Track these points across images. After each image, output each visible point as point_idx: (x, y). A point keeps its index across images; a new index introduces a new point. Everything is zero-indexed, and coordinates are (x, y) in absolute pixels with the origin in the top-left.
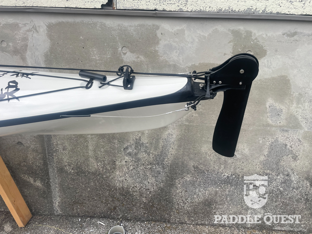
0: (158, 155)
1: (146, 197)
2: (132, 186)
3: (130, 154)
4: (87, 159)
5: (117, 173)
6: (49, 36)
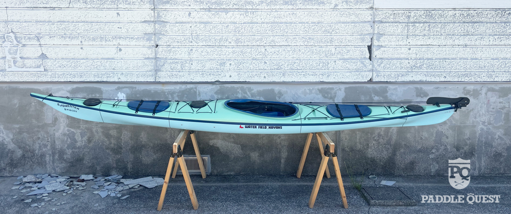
0: (388, 140)
1: (383, 162)
2: (376, 156)
5: (369, 150)
6: (345, 92)
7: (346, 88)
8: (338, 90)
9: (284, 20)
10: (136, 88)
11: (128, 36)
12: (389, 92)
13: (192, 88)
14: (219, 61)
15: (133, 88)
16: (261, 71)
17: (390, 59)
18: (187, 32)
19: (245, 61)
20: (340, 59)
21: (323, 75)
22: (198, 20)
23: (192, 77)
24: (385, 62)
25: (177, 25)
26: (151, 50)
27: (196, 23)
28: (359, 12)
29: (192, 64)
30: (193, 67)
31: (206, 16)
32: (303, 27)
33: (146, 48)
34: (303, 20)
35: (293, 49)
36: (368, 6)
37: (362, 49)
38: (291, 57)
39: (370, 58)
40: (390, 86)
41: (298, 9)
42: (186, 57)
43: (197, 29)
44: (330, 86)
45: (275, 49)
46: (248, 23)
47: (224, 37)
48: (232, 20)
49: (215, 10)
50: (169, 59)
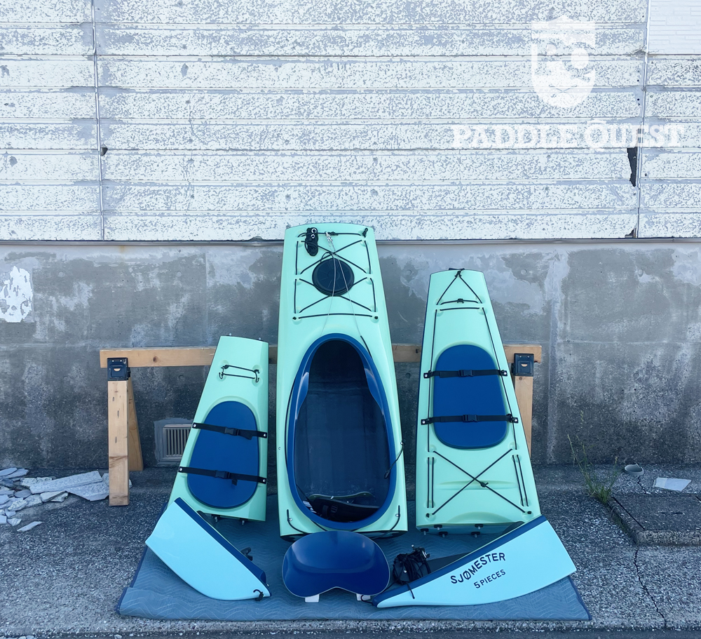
0: (671, 379)
1: (656, 432)
2: (641, 419)
3: (640, 380)
4: (593, 389)
5: (625, 404)
6: (570, 263)
7: (572, 255)
8: (552, 259)
9: (421, 85)
10: (54, 256)
11: (32, 126)
12: (677, 264)
13: (194, 257)
14: (260, 190)
15: (47, 256)
16: (363, 213)
17: (680, 182)
18: (180, 115)
19: (324, 189)
20: (559, 183)
21: (515, 221)
22: (205, 84)
23: (193, 228)
24: (670, 188)
25: (154, 96)
26: (88, 161)
27: (200, 91)
28: (608, 64)
29: (193, 197)
30: (194, 203)
31: (225, 75)
32: (469, 102)
33: (78, 157)
34: (470, 85)
35: (444, 158)
36: (631, 48)
37: (613, 156)
38: (438, 177)
39: (633, 180)
40: (680, 249)
41: (455, 56)
42: (179, 178)
43: (205, 108)
44: (534, 249)
45: (397, 158)
46: (332, 92)
47: (272, 128)
48: (291, 84)
49: (249, 59)
50: (135, 185)
